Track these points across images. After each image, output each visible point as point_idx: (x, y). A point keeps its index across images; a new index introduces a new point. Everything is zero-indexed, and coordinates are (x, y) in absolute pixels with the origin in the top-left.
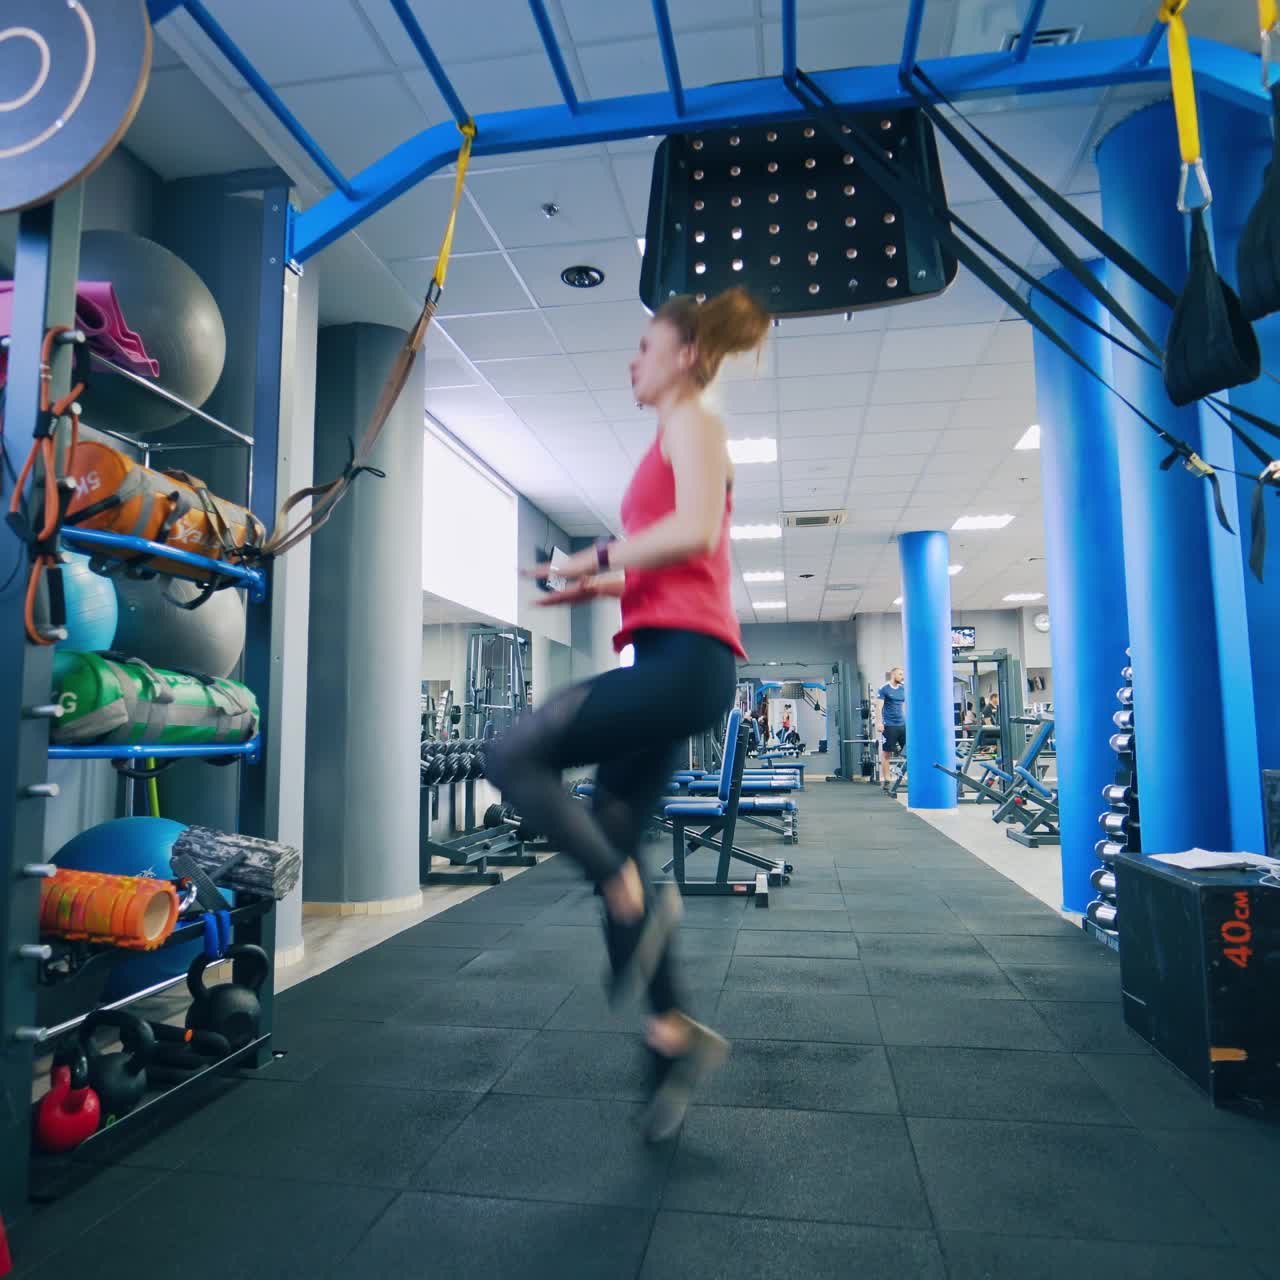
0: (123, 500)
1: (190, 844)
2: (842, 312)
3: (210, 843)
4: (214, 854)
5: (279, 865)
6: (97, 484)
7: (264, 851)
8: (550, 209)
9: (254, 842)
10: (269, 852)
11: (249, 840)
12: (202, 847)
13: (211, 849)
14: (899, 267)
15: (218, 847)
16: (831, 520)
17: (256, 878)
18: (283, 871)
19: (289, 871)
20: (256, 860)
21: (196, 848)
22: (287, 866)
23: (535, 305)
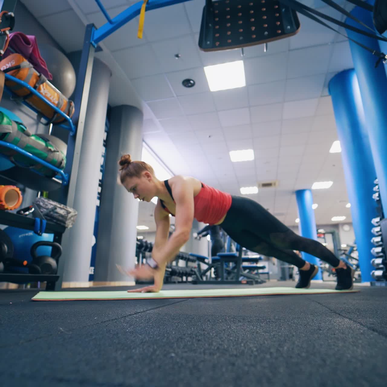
0: (21, 67)
1: (39, 202)
2: (263, 43)
3: (46, 203)
4: (47, 207)
5: (70, 215)
6: (14, 63)
7: (65, 210)
8: (177, 56)
9: (62, 206)
10: (67, 211)
11: (60, 205)
12: (44, 204)
13: (46, 205)
14: (282, 27)
15: (49, 205)
16: (273, 184)
17: (60, 218)
18: (70, 218)
19: (72, 219)
20: (62, 212)
21: (41, 204)
22: (72, 216)
23: (175, 95)
